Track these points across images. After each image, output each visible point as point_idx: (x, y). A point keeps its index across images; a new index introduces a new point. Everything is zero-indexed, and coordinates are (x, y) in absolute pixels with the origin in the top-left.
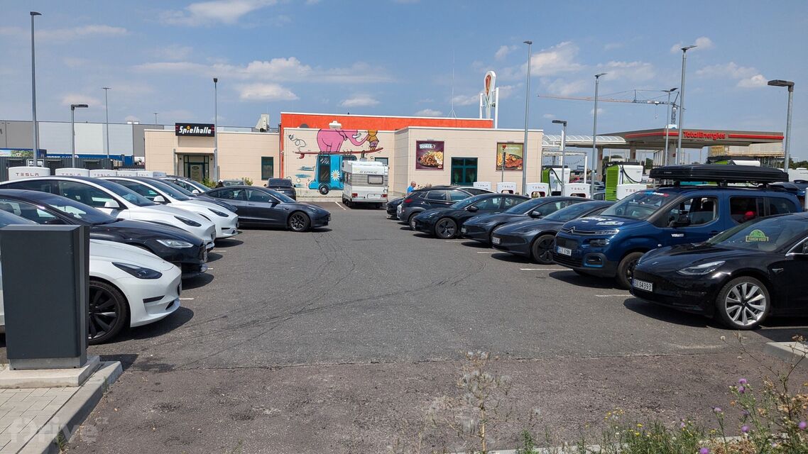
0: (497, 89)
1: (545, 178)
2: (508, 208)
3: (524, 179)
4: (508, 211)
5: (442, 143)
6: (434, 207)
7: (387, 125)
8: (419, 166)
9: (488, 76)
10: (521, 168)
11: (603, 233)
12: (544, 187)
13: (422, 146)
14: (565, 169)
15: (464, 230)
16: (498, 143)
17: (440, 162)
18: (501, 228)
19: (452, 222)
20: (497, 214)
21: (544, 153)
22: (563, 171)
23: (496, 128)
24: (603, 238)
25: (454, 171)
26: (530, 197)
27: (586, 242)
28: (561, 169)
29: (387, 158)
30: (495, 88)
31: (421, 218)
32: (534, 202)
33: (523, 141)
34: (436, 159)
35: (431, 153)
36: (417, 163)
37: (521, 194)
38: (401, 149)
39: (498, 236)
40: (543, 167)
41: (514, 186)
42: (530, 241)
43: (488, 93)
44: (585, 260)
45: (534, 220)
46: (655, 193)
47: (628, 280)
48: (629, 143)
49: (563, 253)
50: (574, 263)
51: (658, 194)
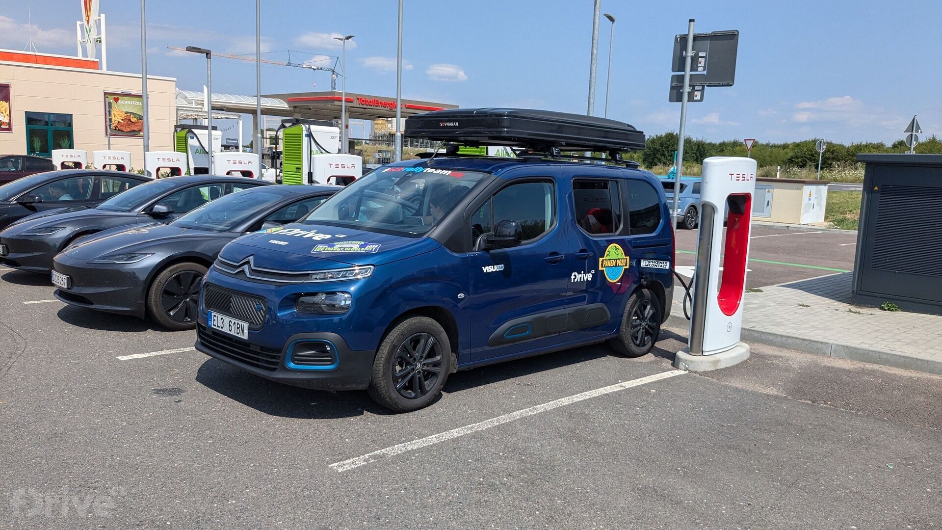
0: (103, 16)
1: (181, 145)
2: (106, 197)
3: (146, 147)
4: (105, 204)
5: (6, 88)
10: (142, 134)
11: (330, 275)
12: (178, 160)
14: (213, 132)
16: (105, 94)
17: (4, 119)
20: (82, 211)
21: (180, 113)
22: (210, 135)
23: (104, 70)
24: (331, 292)
25: (32, 135)
26: (153, 176)
28: (206, 132)
30: (99, 15)
32: (158, 186)
33: (140, 93)
37: (138, 172)
40: (176, 127)
41: (127, 158)
43: (88, 22)
44: (289, 352)
45: (156, 224)
46: (429, 170)
47: (399, 391)
48: (292, 109)
49: (226, 330)
50: (258, 360)
51: (439, 171)
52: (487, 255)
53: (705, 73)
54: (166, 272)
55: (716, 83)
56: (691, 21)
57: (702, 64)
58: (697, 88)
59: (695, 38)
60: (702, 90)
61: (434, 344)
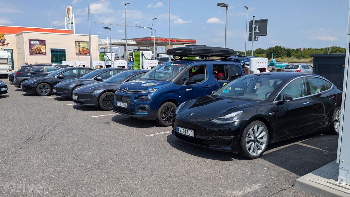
0: (74, 15)
1: (102, 58)
2: (83, 75)
3: (91, 59)
4: (82, 77)
5: (44, 41)
6: (36, 77)
7: (11, 31)
8: (31, 54)
9: (68, 8)
10: (89, 54)
11: (146, 91)
12: (102, 63)
13: (32, 42)
14: (112, 54)
15: (55, 91)
16: (76, 42)
17: (44, 51)
18: (78, 89)
19: (48, 86)
20: (76, 79)
21: (100, 47)
22: (111, 55)
23: (74, 34)
24: (147, 95)
25: (52, 56)
26: (95, 68)
27: (136, 98)
28: (110, 54)
29: (12, 49)
30: (72, 15)
31: (26, 84)
32: (97, 71)
33: (89, 41)
34: (41, 49)
35: (38, 46)
36: (30, 52)
37: (90, 67)
38: (20, 44)
39: (76, 94)
40: (100, 52)
41: (86, 63)
42: (97, 97)
43: (69, 17)
44: (137, 110)
45: (98, 82)
46: (173, 64)
47: (164, 121)
48: (137, 43)
49: (121, 106)
50: (129, 113)
51: (175, 64)
52: (187, 86)
53: (258, 32)
54: (103, 95)
55: (262, 35)
56: (254, 16)
57: (258, 29)
58: (256, 36)
59: (256, 21)
60: (258, 37)
61: (173, 109)
